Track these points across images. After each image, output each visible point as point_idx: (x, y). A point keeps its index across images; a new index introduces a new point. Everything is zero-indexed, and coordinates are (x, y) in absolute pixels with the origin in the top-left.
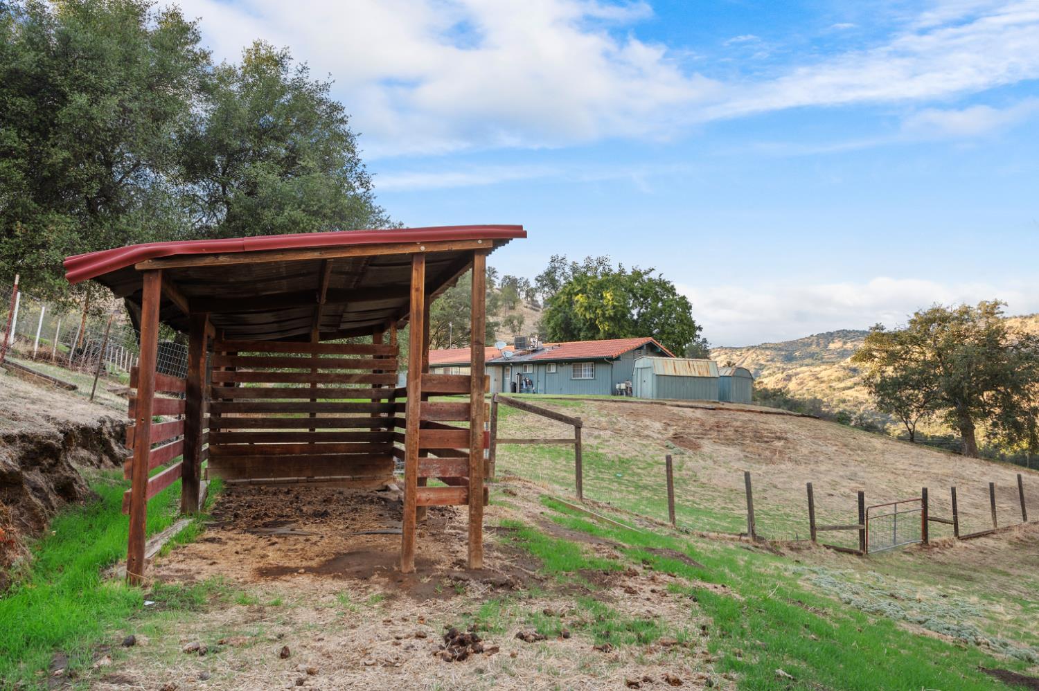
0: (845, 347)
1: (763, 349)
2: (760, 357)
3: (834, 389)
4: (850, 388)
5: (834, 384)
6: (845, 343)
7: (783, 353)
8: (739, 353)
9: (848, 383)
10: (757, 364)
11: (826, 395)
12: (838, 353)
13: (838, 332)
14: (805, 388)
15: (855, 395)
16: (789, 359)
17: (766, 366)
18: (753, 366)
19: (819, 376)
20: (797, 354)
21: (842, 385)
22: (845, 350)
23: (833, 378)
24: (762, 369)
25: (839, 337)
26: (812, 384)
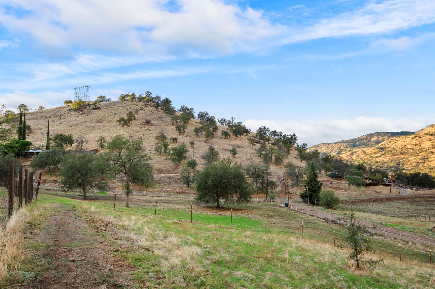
0: (378, 139)
1: (342, 143)
2: (341, 146)
3: (373, 157)
4: (380, 156)
5: (372, 155)
6: (378, 138)
7: (351, 144)
8: (331, 145)
9: (379, 154)
10: (339, 149)
11: (369, 160)
12: (376, 142)
13: (375, 133)
14: (360, 158)
15: (382, 159)
16: (354, 146)
17: (343, 150)
18: (338, 150)
19: (366, 152)
20: (357, 144)
21: (376, 155)
22: (378, 141)
23: (372, 152)
24: (342, 151)
25: (376, 135)
26: (363, 156)
